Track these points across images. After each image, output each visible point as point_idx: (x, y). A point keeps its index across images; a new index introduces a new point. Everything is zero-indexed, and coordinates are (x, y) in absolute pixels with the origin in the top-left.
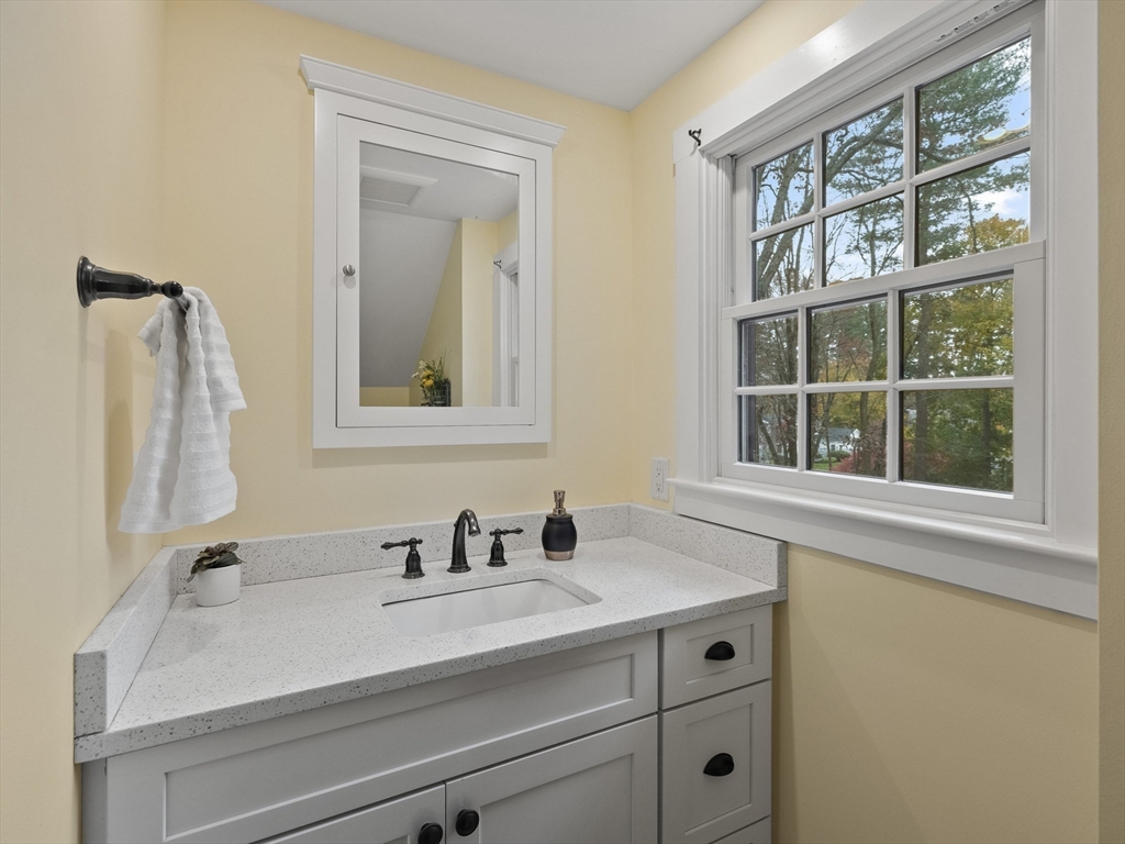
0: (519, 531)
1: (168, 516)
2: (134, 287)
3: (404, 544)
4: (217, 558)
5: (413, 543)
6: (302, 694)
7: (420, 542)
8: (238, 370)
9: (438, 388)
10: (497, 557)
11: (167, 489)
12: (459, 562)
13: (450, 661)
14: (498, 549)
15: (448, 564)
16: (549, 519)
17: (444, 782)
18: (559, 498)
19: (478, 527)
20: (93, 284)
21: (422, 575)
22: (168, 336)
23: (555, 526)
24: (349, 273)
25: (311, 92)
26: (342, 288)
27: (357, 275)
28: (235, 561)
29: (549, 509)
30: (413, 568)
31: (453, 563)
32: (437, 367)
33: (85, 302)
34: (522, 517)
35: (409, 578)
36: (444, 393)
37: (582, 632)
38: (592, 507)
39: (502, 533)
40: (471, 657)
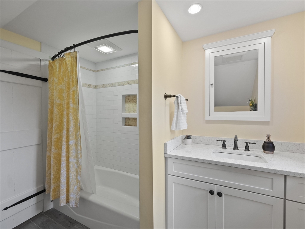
0: (254, 144)
1: (177, 128)
2: (170, 96)
3: (222, 141)
4: (188, 137)
5: (224, 141)
6: (190, 158)
7: (226, 141)
8: (187, 106)
9: (253, 106)
10: (247, 148)
11: (176, 124)
12: (236, 147)
13: (216, 161)
14: (247, 147)
15: (233, 148)
16: (265, 142)
17: (216, 185)
18: (268, 137)
19: (237, 140)
20: (166, 97)
21: (226, 148)
22: (176, 102)
23: (266, 144)
24: (212, 85)
25: (205, 51)
26: (211, 88)
27: (214, 85)
28: (191, 138)
29: (265, 139)
30: (224, 146)
31: (234, 147)
32: (253, 100)
33: (166, 99)
34: (259, 141)
35: (223, 148)
36: (255, 107)
37: (252, 166)
38: (288, 142)
39: (248, 143)
40: (221, 162)
